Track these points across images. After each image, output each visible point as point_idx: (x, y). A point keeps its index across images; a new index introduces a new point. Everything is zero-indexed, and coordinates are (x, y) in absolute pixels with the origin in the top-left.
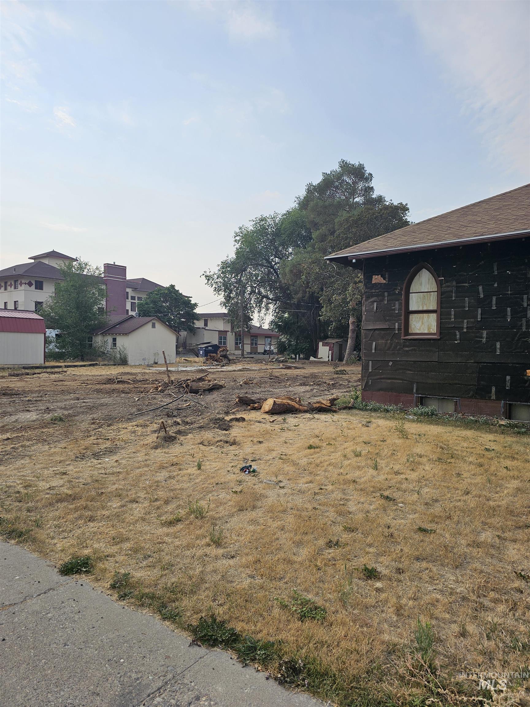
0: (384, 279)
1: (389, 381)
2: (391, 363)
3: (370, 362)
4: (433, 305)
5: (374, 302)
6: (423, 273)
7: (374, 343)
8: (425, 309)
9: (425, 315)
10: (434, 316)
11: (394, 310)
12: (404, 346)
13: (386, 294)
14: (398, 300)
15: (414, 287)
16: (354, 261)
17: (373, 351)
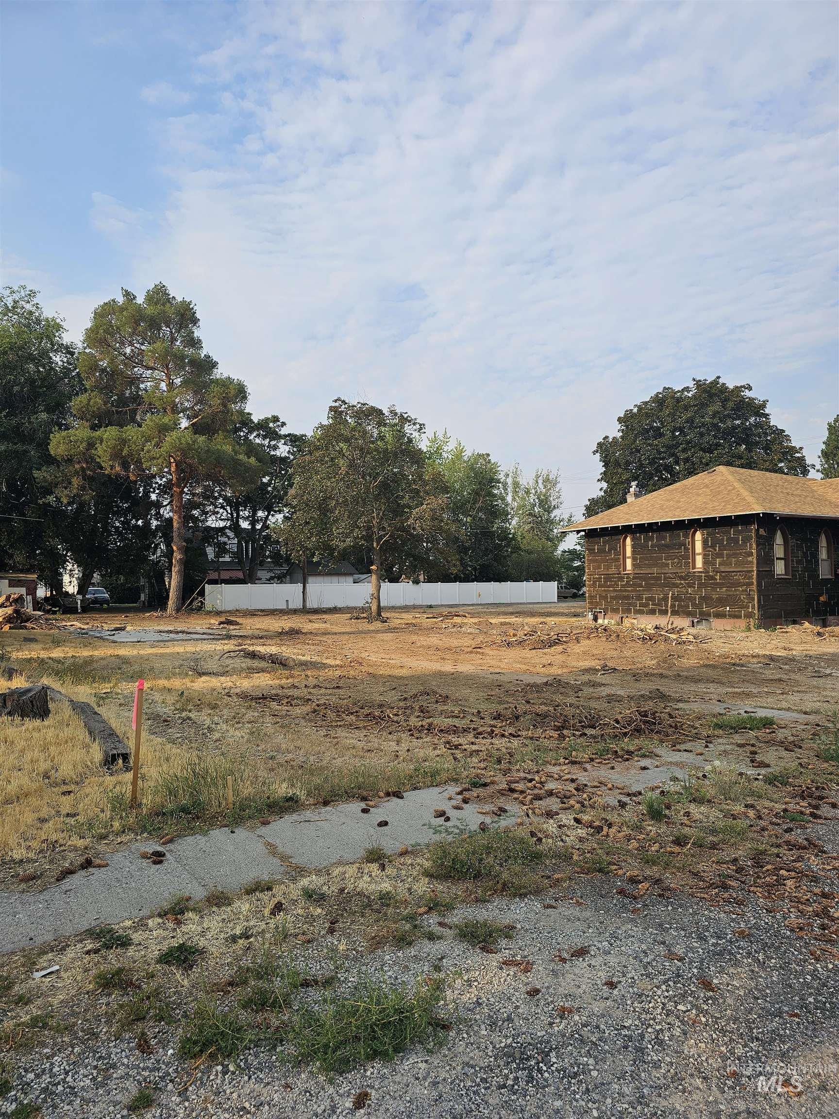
0: (765, 533)
2: (772, 597)
3: (762, 597)
4: (783, 555)
5: (761, 549)
6: (778, 533)
7: (763, 582)
8: (780, 556)
9: (780, 561)
10: (783, 562)
11: (771, 556)
12: (777, 584)
14: (772, 549)
15: (776, 541)
17: (763, 588)
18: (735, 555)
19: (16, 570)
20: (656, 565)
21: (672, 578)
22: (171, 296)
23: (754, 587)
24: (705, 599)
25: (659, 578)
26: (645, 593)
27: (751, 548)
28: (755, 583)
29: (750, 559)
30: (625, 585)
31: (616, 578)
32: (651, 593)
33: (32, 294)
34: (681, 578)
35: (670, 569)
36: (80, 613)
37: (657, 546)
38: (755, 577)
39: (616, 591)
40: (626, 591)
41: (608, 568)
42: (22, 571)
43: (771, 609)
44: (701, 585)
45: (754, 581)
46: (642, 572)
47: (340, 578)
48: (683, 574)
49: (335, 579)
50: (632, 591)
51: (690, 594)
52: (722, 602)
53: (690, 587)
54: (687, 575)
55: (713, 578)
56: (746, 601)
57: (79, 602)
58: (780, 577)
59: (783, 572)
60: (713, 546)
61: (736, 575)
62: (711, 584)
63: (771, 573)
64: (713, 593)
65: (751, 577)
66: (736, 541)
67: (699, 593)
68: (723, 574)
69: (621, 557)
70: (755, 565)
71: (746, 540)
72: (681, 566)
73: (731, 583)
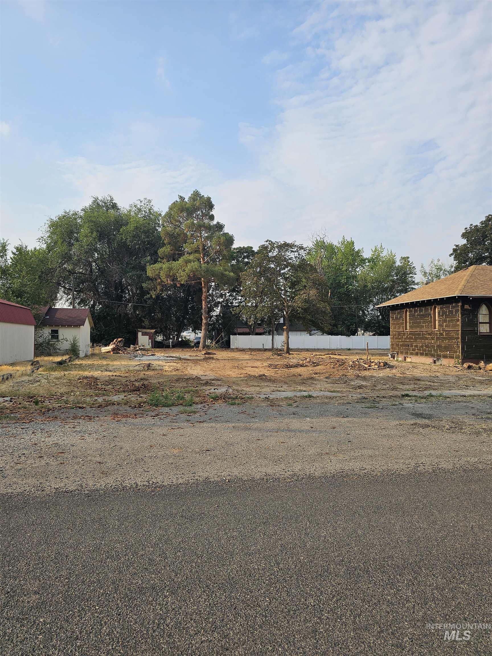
0: (470, 307)
1: (474, 354)
2: (474, 346)
3: (465, 346)
4: (488, 321)
5: (466, 317)
6: (483, 307)
7: (467, 337)
8: (485, 322)
9: (485, 324)
10: (488, 325)
11: (475, 322)
12: (480, 338)
13: (471, 314)
14: (476, 317)
15: (481, 312)
16: (471, 299)
17: (467, 341)
18: (452, 321)
19: (145, 328)
20: (418, 327)
21: (425, 334)
22: (202, 195)
23: (460, 340)
24: (439, 346)
25: (419, 334)
26: (414, 343)
27: (458, 316)
28: (460, 338)
29: (458, 323)
30: (406, 338)
31: (402, 334)
32: (417, 343)
33: (150, 201)
34: (429, 334)
35: (424, 329)
36: (171, 348)
37: (419, 315)
38: (460, 334)
39: (402, 341)
40: (407, 341)
41: (399, 328)
42: (148, 328)
43: (474, 353)
44: (438, 339)
45: (460, 336)
46: (413, 331)
47: (301, 332)
48: (430, 332)
49: (299, 333)
50: (409, 342)
51: (433, 344)
52: (447, 348)
53: (432, 340)
54: (431, 333)
55: (442, 334)
56: (456, 348)
57: (171, 343)
58: (482, 334)
59: (488, 331)
60: (442, 316)
61: (452, 333)
62: (442, 338)
63: (475, 332)
64: (442, 343)
65: (458, 334)
66: (452, 312)
67: (437, 343)
68: (447, 332)
69: (404, 322)
70: (460, 327)
71: (457, 311)
72: (429, 327)
73: (450, 338)
